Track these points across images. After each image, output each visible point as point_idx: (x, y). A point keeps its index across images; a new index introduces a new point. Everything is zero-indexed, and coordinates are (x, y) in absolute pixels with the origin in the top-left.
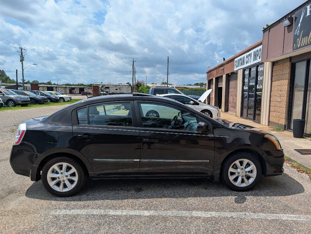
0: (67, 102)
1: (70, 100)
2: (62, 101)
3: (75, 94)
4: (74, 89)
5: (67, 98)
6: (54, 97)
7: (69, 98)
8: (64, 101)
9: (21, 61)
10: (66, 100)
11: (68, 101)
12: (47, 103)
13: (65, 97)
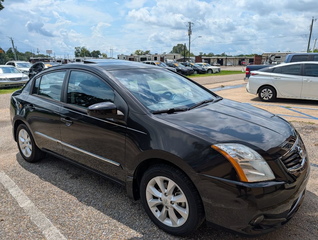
0: (215, 73)
1: (218, 71)
2: (210, 72)
3: (245, 65)
4: (244, 60)
5: (216, 69)
6: (201, 69)
7: (217, 70)
8: (212, 73)
9: (189, 35)
10: (214, 72)
11: (217, 72)
12: (193, 75)
13: (214, 69)
